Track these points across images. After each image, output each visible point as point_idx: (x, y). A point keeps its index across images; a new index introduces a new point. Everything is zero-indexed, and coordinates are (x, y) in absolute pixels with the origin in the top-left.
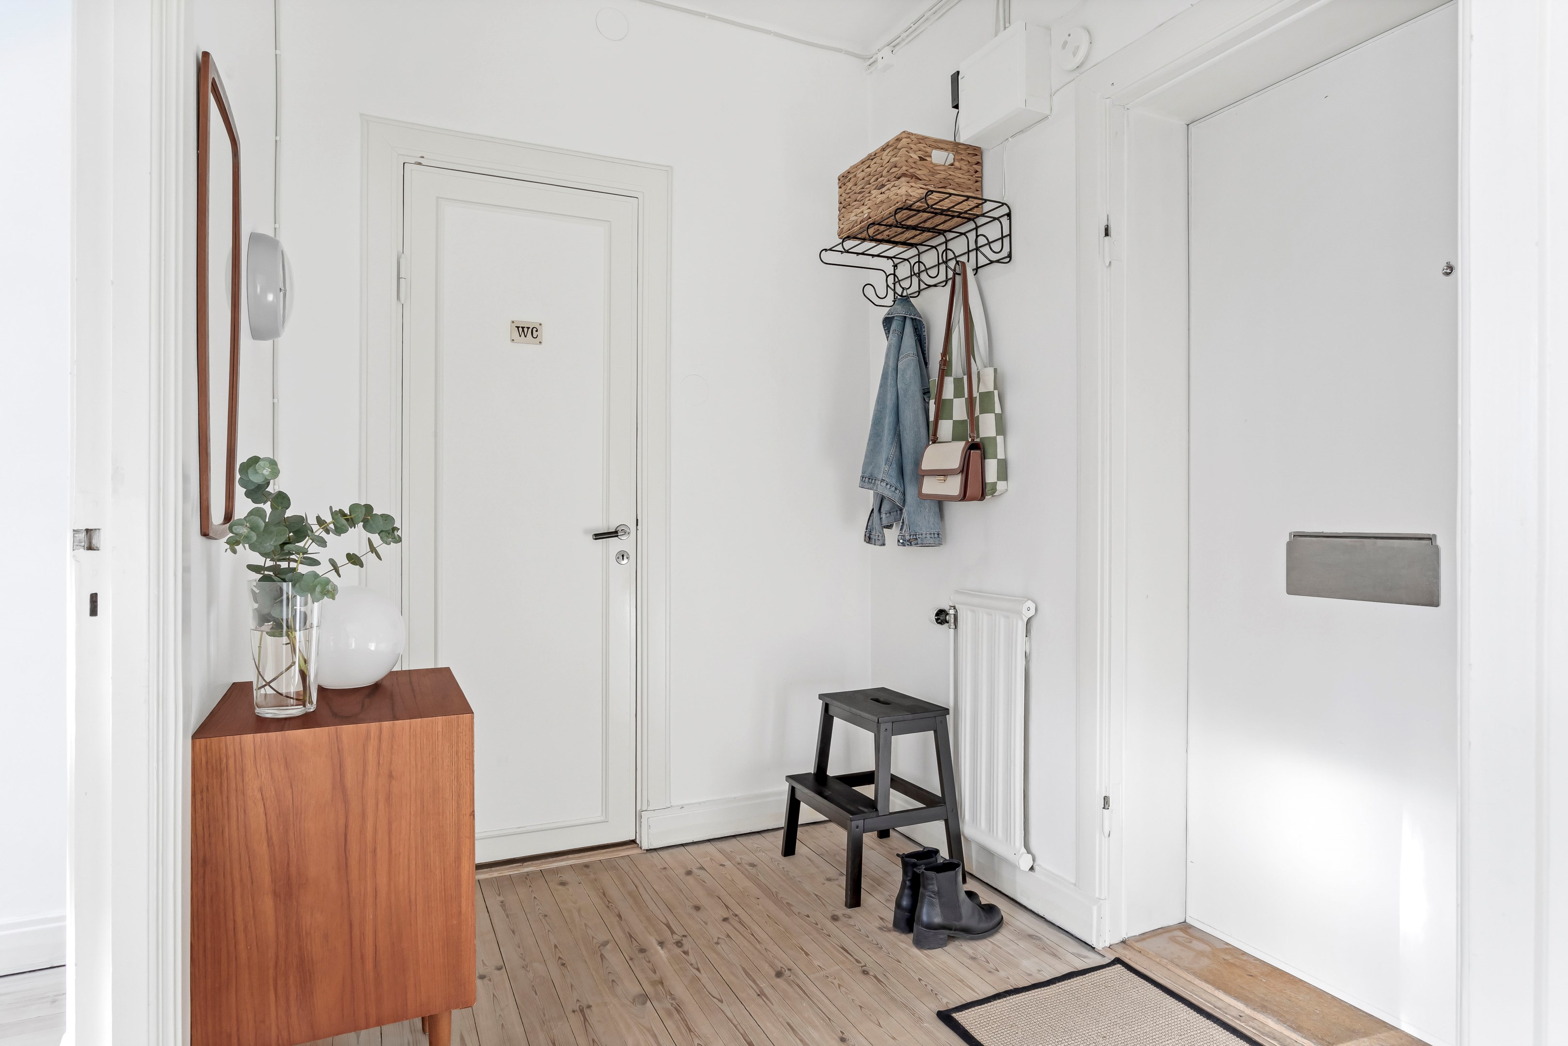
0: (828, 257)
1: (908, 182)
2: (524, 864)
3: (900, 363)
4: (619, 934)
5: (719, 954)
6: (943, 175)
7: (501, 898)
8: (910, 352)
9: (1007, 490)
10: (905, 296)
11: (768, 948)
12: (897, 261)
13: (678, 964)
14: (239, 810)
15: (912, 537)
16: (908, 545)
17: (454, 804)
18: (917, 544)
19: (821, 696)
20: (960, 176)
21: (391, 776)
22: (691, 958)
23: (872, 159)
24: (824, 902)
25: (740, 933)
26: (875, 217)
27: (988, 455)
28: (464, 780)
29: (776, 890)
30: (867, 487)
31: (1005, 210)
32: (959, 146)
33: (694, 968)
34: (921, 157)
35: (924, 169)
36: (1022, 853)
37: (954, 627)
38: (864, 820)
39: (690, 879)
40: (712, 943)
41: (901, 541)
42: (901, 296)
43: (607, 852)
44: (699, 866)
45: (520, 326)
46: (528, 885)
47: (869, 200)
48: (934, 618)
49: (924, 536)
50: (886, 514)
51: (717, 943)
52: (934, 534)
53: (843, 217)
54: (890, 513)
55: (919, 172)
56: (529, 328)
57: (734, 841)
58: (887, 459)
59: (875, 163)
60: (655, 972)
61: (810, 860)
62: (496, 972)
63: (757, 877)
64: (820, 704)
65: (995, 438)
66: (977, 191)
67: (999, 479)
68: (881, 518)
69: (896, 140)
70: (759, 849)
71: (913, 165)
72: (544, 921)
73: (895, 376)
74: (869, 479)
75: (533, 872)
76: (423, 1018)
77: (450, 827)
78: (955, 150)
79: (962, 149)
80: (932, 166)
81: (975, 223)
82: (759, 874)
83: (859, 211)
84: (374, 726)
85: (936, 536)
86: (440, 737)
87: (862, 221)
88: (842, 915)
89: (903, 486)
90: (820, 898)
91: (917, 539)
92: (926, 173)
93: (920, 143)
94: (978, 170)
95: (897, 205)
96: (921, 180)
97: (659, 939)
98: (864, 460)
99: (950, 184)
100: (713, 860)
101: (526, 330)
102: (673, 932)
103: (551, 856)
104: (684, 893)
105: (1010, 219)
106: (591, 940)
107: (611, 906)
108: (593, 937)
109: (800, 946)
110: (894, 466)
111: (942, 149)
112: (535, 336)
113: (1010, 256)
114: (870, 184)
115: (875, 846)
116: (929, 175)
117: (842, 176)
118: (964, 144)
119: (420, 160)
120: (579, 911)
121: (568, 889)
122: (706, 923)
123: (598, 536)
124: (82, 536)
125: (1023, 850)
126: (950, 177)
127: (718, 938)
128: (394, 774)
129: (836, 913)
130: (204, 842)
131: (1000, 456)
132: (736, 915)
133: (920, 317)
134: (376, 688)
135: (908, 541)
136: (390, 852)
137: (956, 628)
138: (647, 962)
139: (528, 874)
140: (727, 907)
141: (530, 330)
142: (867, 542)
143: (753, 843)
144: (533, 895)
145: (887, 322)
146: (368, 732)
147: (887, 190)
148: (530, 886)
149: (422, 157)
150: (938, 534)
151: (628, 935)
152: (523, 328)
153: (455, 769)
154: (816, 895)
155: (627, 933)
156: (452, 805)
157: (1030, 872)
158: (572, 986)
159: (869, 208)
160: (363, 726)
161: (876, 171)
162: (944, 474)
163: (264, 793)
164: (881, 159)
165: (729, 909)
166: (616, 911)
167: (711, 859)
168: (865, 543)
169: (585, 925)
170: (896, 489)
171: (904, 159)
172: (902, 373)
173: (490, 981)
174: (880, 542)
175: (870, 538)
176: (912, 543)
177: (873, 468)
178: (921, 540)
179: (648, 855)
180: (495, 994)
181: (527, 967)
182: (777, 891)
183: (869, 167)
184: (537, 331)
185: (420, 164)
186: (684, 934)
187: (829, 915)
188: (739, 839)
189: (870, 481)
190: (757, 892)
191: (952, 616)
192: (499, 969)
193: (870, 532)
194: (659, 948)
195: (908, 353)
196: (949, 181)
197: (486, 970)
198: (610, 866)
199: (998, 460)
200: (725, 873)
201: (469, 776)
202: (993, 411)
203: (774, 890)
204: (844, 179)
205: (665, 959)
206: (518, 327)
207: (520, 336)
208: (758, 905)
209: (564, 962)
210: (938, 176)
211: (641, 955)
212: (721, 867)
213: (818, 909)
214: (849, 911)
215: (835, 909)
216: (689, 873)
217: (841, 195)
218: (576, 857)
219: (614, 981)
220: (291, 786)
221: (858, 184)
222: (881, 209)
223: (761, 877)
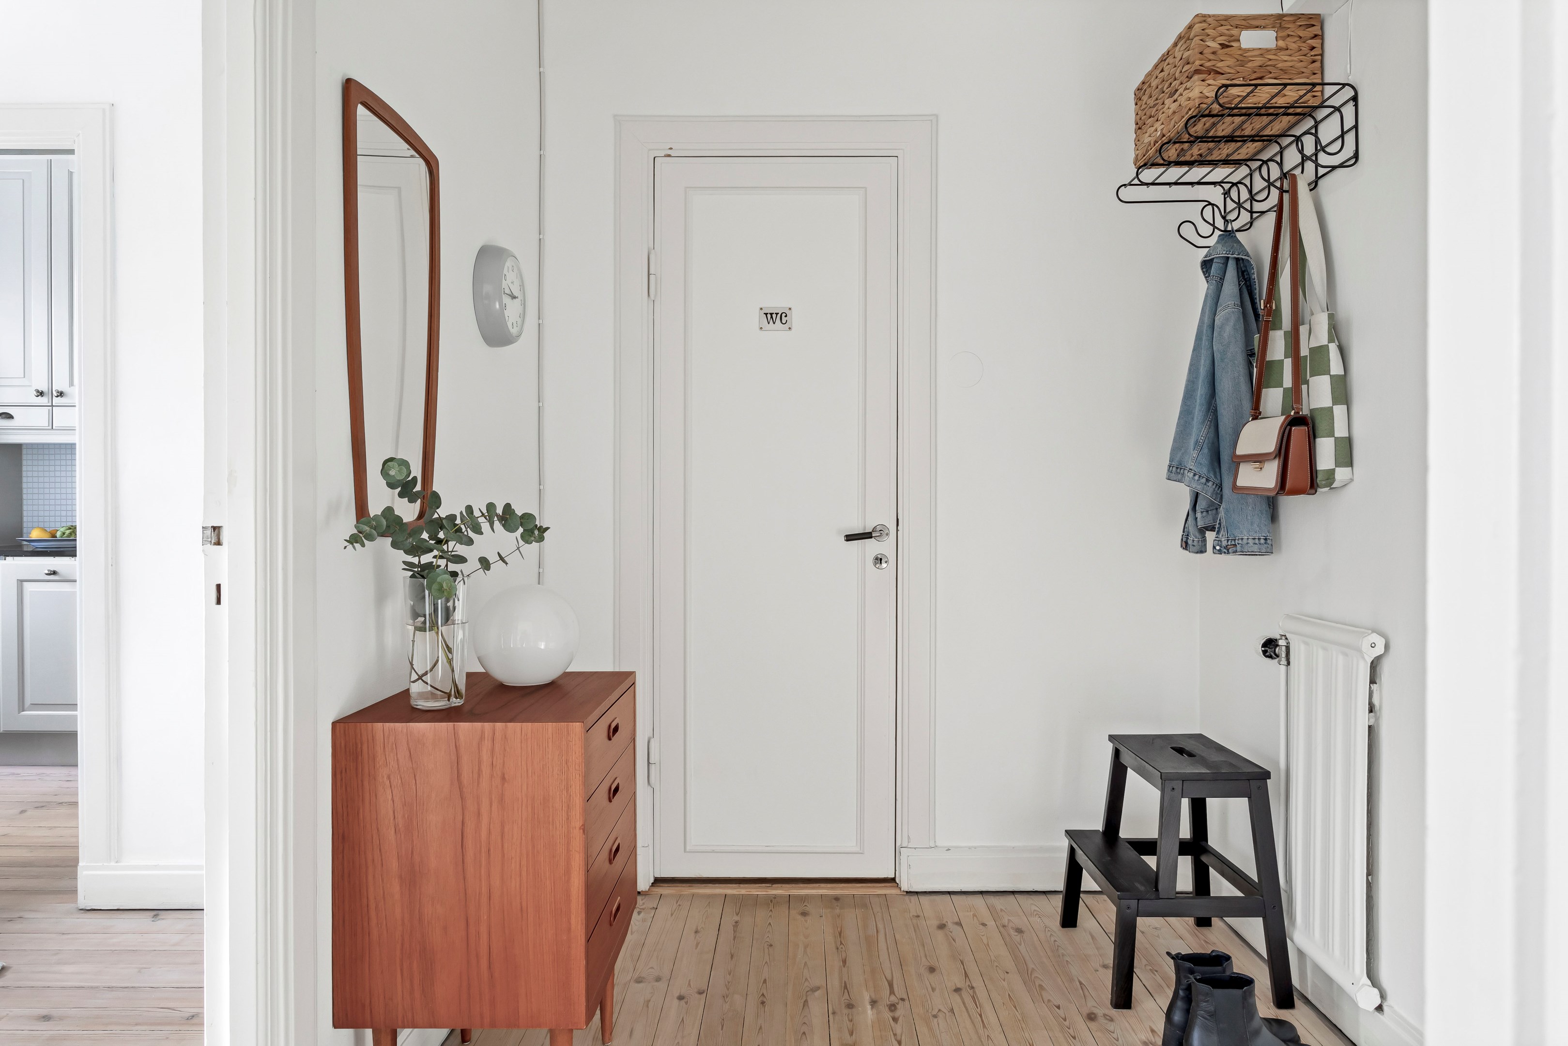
0: (1125, 194)
1: (1203, 81)
2: (773, 885)
3: (1217, 319)
4: (835, 983)
5: (931, 1029)
6: (1259, 61)
7: (736, 918)
8: (1229, 303)
9: (1352, 480)
10: (1230, 231)
11: (992, 1037)
12: (1227, 186)
13: (880, 1031)
14: (372, 793)
15: (1229, 543)
16: (1225, 553)
17: (563, 815)
18: (1236, 552)
19: (1112, 738)
20: (1285, 59)
21: (503, 778)
22: (898, 1029)
23: (1165, 60)
24: (1087, 993)
25: (967, 1009)
26: (1169, 134)
27: (1319, 432)
28: (574, 790)
29: (1033, 966)
30: (1175, 479)
31: (1348, 93)
32: (1284, 19)
33: (896, 1040)
34: (1223, 44)
35: (1228, 59)
36: (1363, 985)
37: (1286, 663)
38: (1138, 900)
39: (940, 935)
40: (930, 1014)
41: (1218, 548)
42: (1225, 231)
43: (862, 887)
44: (956, 920)
45: (769, 312)
46: (770, 909)
47: (1163, 113)
48: (1260, 649)
49: (1245, 541)
50: (1202, 512)
51: (935, 1016)
52: (1259, 539)
53: (1139, 141)
54: (1207, 511)
55: (1220, 64)
56: (778, 313)
57: (1011, 898)
58: (1196, 442)
59: (1169, 64)
60: (851, 1034)
61: (1093, 937)
62: (697, 995)
63: (1018, 946)
64: (1109, 748)
65: (1330, 410)
66: (1314, 74)
67: (1338, 464)
68: (1196, 518)
69: (1188, 28)
70: (1035, 913)
71: (1212, 57)
72: (766, 951)
73: (1210, 335)
74: (1177, 468)
75: (781, 896)
76: (551, 1031)
77: (560, 838)
78: (1278, 25)
79: (1289, 22)
80: (1240, 52)
81: (1314, 118)
82: (1022, 942)
83: (1153, 129)
84: (487, 726)
85: (1262, 541)
86: (550, 744)
87: (1156, 142)
88: (1102, 1015)
89: (1219, 477)
90: (1084, 988)
91: (1235, 545)
92: (1231, 63)
93: (1222, 25)
94: (1314, 45)
95: (1190, 113)
96: (1223, 74)
97: (873, 997)
98: (1172, 445)
99: (1271, 73)
100: (976, 916)
101: (774, 316)
102: (892, 992)
103: (803, 882)
104: (926, 949)
105: (1356, 106)
106: (803, 983)
107: (842, 948)
108: (806, 979)
109: (1031, 1042)
110: (1206, 450)
111: (1258, 27)
112: (784, 322)
113: (1356, 156)
114: (1163, 93)
115: (1187, 935)
116: (1237, 66)
117: (1137, 89)
118: (1292, 14)
119: (669, 152)
120: (806, 947)
121: (806, 921)
122: (933, 990)
123: (850, 538)
124: (208, 532)
125: (1365, 980)
126: (1270, 63)
127: (939, 1010)
128: (506, 776)
129: (1095, 1011)
130: (343, 820)
131: (1340, 431)
132: (972, 988)
133: (1247, 255)
134: (551, 687)
135: (1225, 548)
136: (503, 856)
137: (1289, 664)
138: (849, 1020)
139: (775, 897)
140: (966, 975)
141: (779, 316)
142: (1184, 548)
143: (1032, 904)
144: (770, 921)
145: (1206, 265)
146: (483, 732)
147: (1179, 96)
148: (771, 910)
149: (671, 149)
150: (1266, 539)
151: (843, 985)
152: (771, 314)
153: (564, 778)
154: (1081, 983)
155: (843, 982)
156: (562, 816)
157: (1376, 1013)
158: (761, 1028)
159: (1163, 124)
160: (478, 725)
161: (1169, 74)
162: (1259, 459)
163: (392, 781)
164: (1174, 57)
165: (967, 978)
166: (844, 955)
167: (974, 915)
168: (1181, 549)
169: (806, 963)
170: (1207, 480)
171: (1197, 50)
172: (1219, 330)
173: (686, 1004)
174: (1197, 548)
175: (1186, 543)
176: (1230, 550)
177: (1183, 454)
178: (1242, 547)
179: (907, 898)
180: (684, 1020)
181: (727, 997)
182: (1035, 968)
183: (1162, 71)
184: (786, 316)
185: (669, 156)
186: (903, 997)
187: (1085, 1011)
188: (1019, 897)
189: (1178, 470)
190: (1009, 964)
191: (1284, 648)
192: (700, 993)
193: (1188, 535)
194: (869, 1007)
195: (1227, 303)
196: (1268, 68)
197: (689, 991)
198: (863, 903)
199: (1336, 439)
200: (983, 934)
201: (578, 788)
202: (1327, 372)
203: (1031, 966)
204: (1140, 92)
205: (870, 1022)
206: (766, 314)
207: (769, 323)
208: (1004, 980)
209: (765, 1000)
210: (1250, 65)
211: (846, 1011)
212: (981, 926)
213: (1075, 1001)
214: (1115, 1013)
215: (1096, 1005)
216: (942, 927)
217: (1137, 114)
218: (829, 888)
219: (805, 1034)
220: (415, 777)
221: (1153, 96)
222: (1173, 122)
223: (1022, 948)
